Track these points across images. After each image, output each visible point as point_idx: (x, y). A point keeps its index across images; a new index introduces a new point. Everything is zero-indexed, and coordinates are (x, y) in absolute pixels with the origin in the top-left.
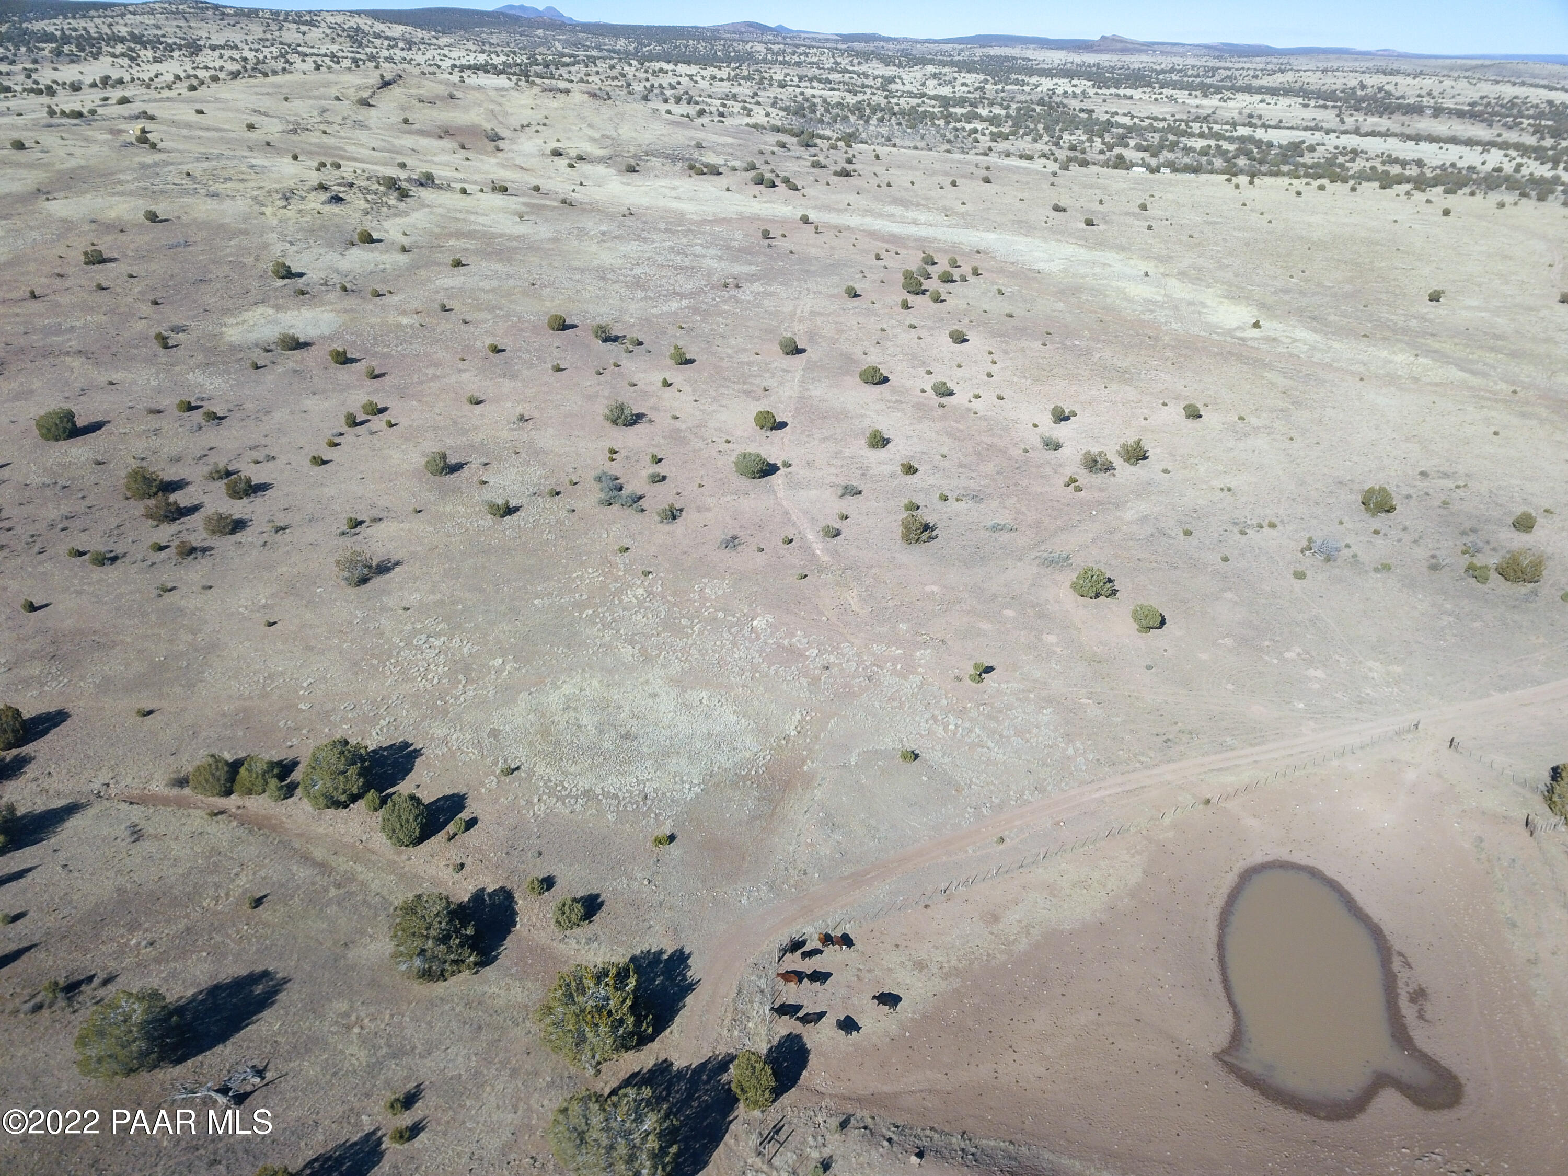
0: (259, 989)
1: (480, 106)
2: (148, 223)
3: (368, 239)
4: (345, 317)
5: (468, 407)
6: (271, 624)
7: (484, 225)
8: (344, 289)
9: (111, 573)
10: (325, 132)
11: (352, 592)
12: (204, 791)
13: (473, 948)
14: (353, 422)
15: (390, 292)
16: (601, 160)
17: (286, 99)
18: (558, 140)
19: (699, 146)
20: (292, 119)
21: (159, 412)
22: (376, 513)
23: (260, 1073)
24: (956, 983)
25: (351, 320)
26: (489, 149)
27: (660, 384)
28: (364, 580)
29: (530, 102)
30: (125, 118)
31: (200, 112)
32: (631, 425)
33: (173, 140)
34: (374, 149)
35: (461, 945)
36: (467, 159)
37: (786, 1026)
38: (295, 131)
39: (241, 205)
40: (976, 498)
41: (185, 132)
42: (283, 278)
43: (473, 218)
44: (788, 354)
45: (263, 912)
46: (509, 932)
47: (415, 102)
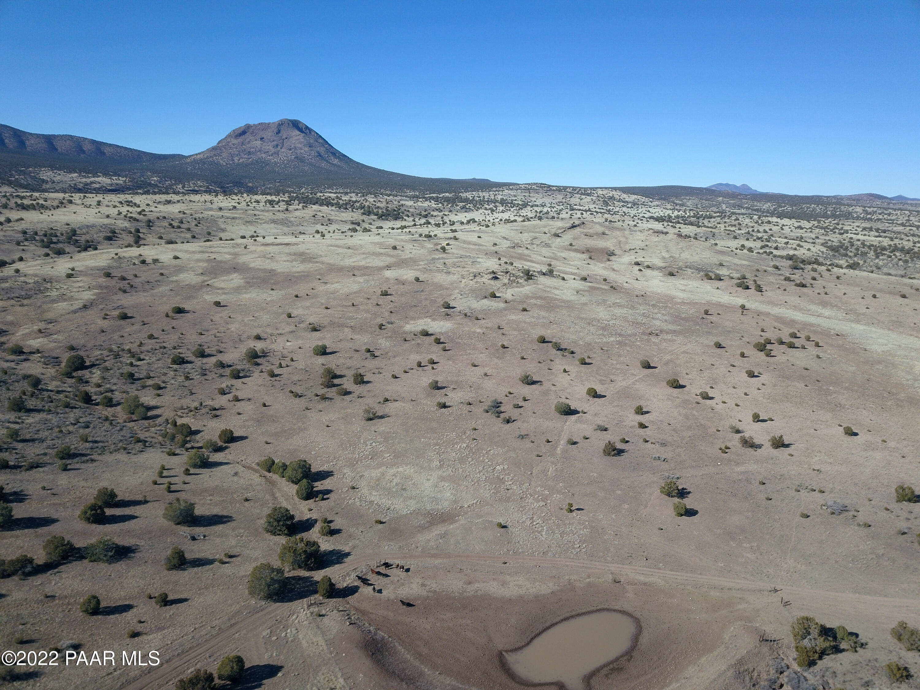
0: (225, 520)
1: (616, 238)
2: (415, 282)
3: (494, 296)
4: (456, 326)
5: (470, 366)
6: (328, 426)
7: (555, 295)
8: (466, 315)
9: (297, 400)
10: (527, 248)
11: (364, 422)
12: (262, 468)
13: (287, 528)
14: (419, 365)
15: (484, 319)
16: (660, 269)
17: (521, 233)
18: (644, 257)
19: (721, 265)
20: (516, 241)
21: (358, 351)
22: (396, 398)
23: (205, 536)
24: (430, 594)
25: (457, 328)
26: (605, 260)
27: (562, 371)
28: (370, 419)
29: (643, 238)
30: (446, 239)
31: (479, 237)
32: (529, 384)
33: (457, 249)
34: (545, 257)
35: (283, 525)
36: (588, 264)
37: (358, 583)
38: (514, 247)
39: (455, 278)
40: (663, 444)
41: (465, 246)
42: (446, 308)
43: (554, 291)
44: (644, 368)
45: (246, 504)
46: (307, 531)
47: (583, 236)
